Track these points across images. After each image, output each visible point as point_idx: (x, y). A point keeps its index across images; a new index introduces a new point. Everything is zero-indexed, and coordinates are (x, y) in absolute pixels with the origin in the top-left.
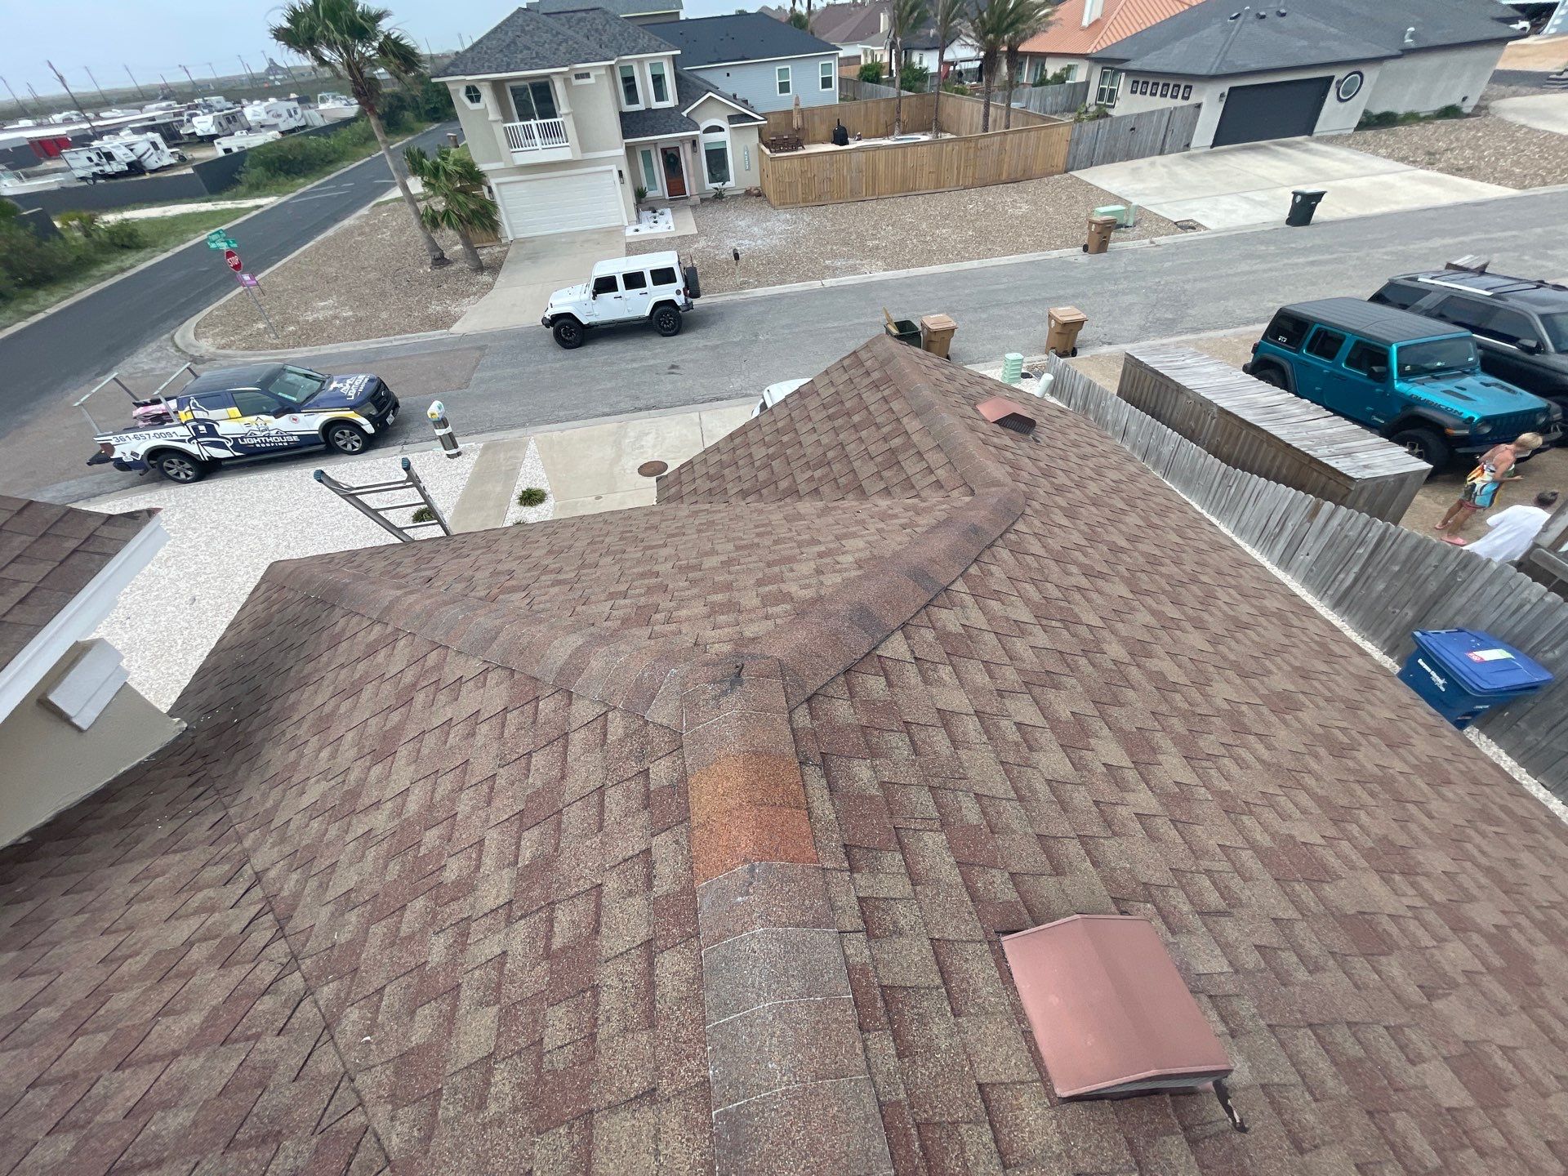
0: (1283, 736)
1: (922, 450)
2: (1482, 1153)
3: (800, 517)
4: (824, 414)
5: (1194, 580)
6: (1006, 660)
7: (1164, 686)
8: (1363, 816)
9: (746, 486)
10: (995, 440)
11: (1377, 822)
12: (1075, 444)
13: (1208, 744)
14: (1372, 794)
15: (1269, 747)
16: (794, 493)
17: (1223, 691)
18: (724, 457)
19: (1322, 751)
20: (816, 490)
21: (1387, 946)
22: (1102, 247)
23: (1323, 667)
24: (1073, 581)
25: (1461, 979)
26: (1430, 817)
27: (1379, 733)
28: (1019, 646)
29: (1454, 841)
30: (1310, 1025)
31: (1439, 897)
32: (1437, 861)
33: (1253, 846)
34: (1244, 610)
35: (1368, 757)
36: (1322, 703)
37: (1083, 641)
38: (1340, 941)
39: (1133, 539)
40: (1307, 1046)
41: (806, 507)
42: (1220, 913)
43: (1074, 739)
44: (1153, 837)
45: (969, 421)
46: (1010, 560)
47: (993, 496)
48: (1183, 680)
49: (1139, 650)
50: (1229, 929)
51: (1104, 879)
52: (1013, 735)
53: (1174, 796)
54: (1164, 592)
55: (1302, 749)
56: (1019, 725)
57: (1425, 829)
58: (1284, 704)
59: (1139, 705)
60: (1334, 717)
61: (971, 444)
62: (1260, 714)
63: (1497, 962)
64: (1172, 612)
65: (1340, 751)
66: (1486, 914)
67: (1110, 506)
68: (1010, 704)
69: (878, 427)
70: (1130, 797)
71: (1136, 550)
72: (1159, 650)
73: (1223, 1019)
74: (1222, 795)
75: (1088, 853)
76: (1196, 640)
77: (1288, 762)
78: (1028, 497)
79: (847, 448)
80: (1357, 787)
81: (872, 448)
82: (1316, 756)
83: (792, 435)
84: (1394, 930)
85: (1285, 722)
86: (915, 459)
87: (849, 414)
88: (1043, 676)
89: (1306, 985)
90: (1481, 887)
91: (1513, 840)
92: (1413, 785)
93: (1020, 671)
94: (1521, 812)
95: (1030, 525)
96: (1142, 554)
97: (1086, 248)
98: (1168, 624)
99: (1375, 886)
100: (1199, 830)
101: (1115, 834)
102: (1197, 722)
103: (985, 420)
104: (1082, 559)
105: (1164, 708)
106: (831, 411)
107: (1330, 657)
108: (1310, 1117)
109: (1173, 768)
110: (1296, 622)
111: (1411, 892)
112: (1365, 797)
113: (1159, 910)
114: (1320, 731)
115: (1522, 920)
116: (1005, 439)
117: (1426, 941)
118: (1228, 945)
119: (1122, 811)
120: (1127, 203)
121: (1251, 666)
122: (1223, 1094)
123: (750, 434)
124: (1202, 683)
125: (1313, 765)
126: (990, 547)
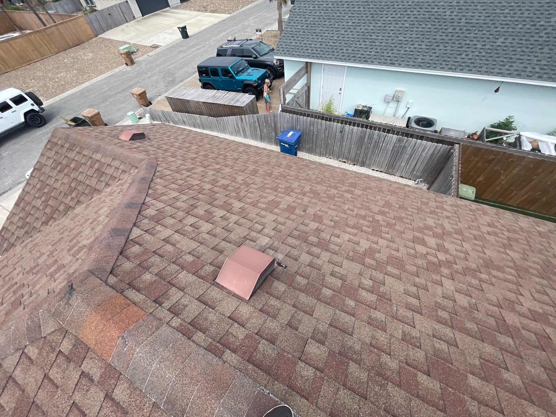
0: (258, 180)
1: (109, 163)
2: (323, 231)
3: (77, 215)
4: (56, 172)
5: (220, 155)
6: (177, 210)
7: (225, 187)
8: (280, 185)
9: (44, 219)
10: (134, 146)
11: (283, 185)
12: (163, 134)
13: (242, 194)
14: (280, 180)
15: (256, 185)
16: (69, 208)
17: (239, 179)
18: (21, 215)
19: (267, 177)
20: (78, 201)
21: (294, 208)
22: (132, 62)
23: (259, 158)
24: (185, 175)
25: (308, 204)
26: (291, 176)
27: (276, 165)
28: (179, 204)
29: (297, 178)
30: (289, 236)
31: (299, 191)
32: (296, 184)
33: (263, 209)
34: (235, 155)
35: (276, 173)
36: (262, 166)
37: (197, 190)
38: (286, 215)
39: (197, 153)
40: (290, 240)
41: (79, 209)
42: (262, 229)
43: (209, 218)
44: (240, 225)
45: (119, 145)
46: (162, 181)
47: (143, 164)
48: (229, 182)
49: (214, 183)
50: (266, 231)
51: (234, 244)
52: (190, 229)
53: (241, 212)
54: (213, 163)
55: (263, 180)
56: (191, 225)
57: (291, 180)
58: (255, 172)
59: (222, 196)
60: (265, 168)
61: (125, 152)
62: (251, 178)
63: (312, 196)
64: (218, 167)
65: (270, 175)
66: (307, 188)
67: (185, 147)
68: (185, 222)
69: (85, 164)
70: (230, 220)
71: (199, 156)
72: (219, 179)
73: (273, 250)
74: (251, 203)
75: (227, 242)
76: (227, 170)
77: (261, 185)
78: (156, 159)
79: (78, 179)
80: (277, 180)
81: (89, 173)
82: (266, 179)
83: (48, 187)
84: (294, 204)
85: (256, 176)
86: (109, 167)
87: (67, 166)
88: (191, 207)
89: (285, 229)
90: (304, 184)
91: (306, 170)
92: (286, 172)
93: (183, 211)
94: (305, 164)
95: (162, 167)
96: (202, 156)
97: (127, 64)
98: (218, 171)
99: (288, 198)
100: (250, 215)
101: (231, 232)
102: (237, 190)
103: (125, 141)
104: (185, 167)
105: (228, 193)
106: (58, 169)
107: (259, 154)
108: (296, 253)
109: (237, 205)
110: (248, 151)
111: (294, 194)
112: (279, 181)
113: (250, 240)
114: (264, 173)
115: (313, 184)
116: (137, 144)
117: (300, 201)
118: (267, 234)
119: (230, 225)
120: (129, 43)
121: (244, 168)
122: (279, 264)
123: (26, 198)
124: (234, 180)
125: (267, 182)
126: (152, 181)
